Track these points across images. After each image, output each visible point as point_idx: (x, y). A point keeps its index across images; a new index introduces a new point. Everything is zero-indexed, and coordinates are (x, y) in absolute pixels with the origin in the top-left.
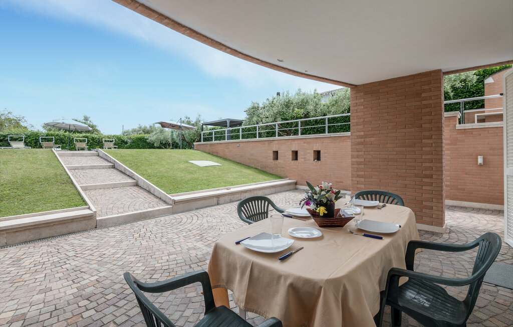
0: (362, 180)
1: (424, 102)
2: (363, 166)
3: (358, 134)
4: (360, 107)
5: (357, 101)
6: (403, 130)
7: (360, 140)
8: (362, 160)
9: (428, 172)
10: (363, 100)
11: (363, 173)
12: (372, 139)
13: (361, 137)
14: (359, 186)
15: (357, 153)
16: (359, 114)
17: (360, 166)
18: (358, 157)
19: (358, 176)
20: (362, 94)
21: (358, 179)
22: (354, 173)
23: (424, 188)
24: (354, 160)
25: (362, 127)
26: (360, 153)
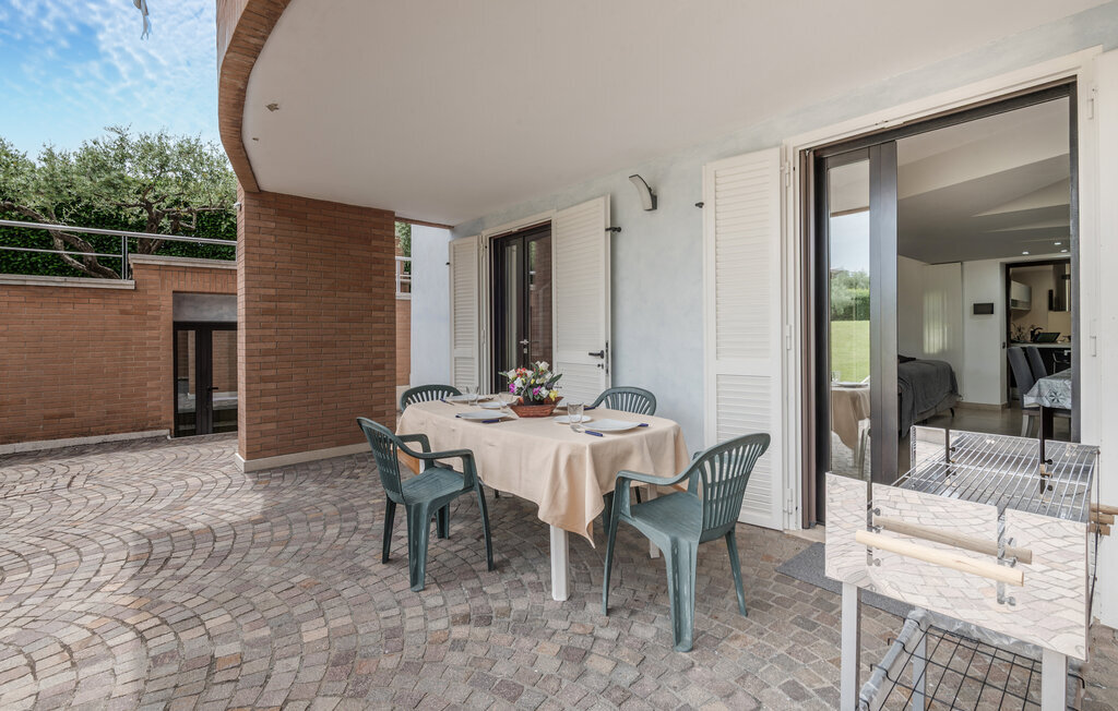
0: (272, 386)
1: (375, 255)
2: (273, 358)
3: (262, 291)
4: (267, 237)
5: (261, 224)
6: (347, 294)
7: (266, 305)
8: (272, 345)
9: (379, 361)
10: (273, 225)
11: (273, 372)
12: (294, 305)
13: (269, 299)
14: (264, 400)
15: (259, 332)
16: (266, 251)
17: (267, 359)
18: (262, 339)
19: (264, 380)
20: (272, 211)
21: (262, 386)
22: (253, 374)
23: (375, 385)
24: (253, 346)
25: (271, 278)
26: (268, 332)
